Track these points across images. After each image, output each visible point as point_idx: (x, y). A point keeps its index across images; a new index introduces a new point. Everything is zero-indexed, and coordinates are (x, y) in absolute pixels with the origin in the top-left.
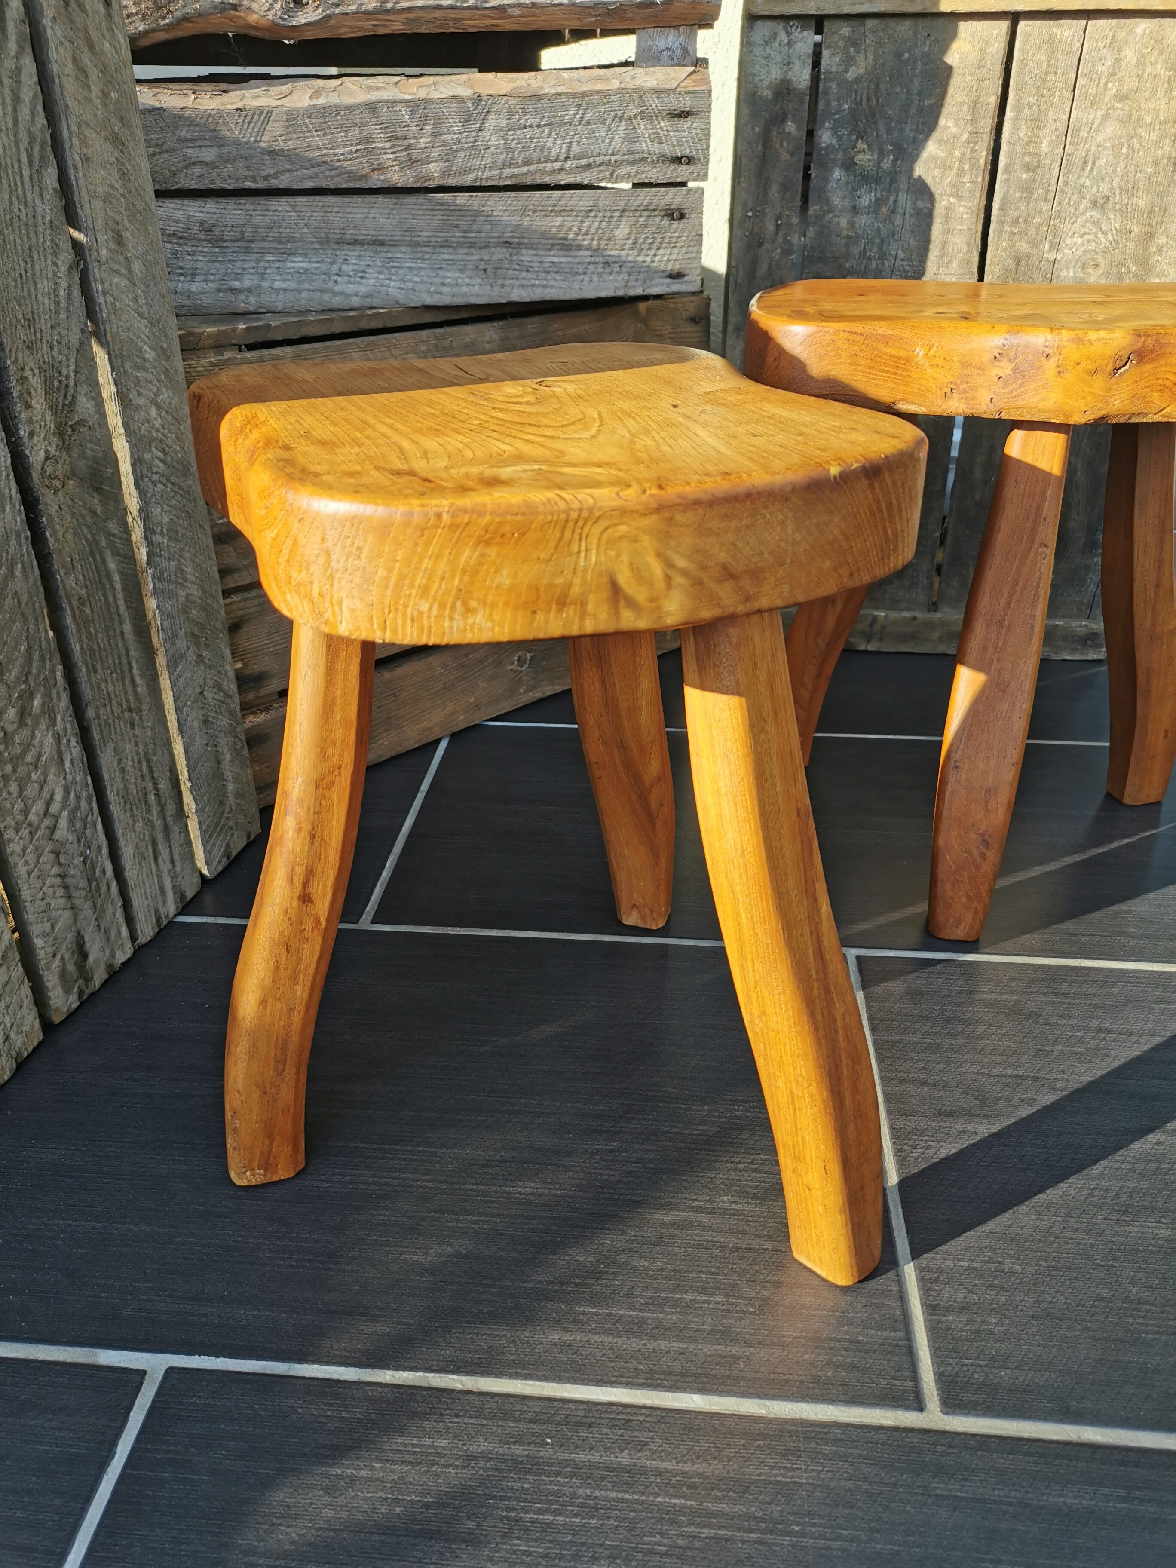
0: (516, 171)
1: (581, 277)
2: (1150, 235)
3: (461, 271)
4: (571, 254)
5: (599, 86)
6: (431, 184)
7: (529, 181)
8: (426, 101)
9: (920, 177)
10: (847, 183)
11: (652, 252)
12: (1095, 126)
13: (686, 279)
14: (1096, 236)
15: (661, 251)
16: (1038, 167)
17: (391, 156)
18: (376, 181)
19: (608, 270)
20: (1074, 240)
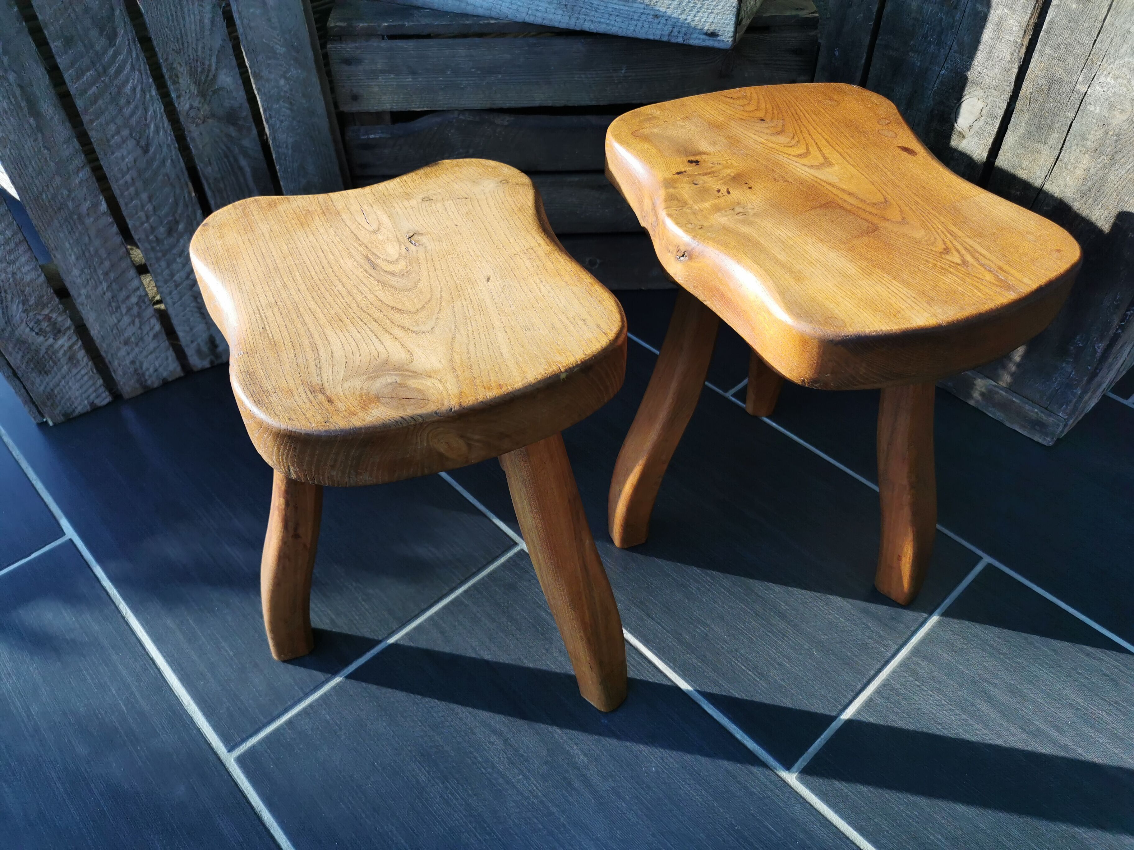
1: (635, 23)
4: (629, 4)
11: (693, 14)
13: (719, 38)
15: (700, 14)
19: (656, 21)
20: (1108, 80)
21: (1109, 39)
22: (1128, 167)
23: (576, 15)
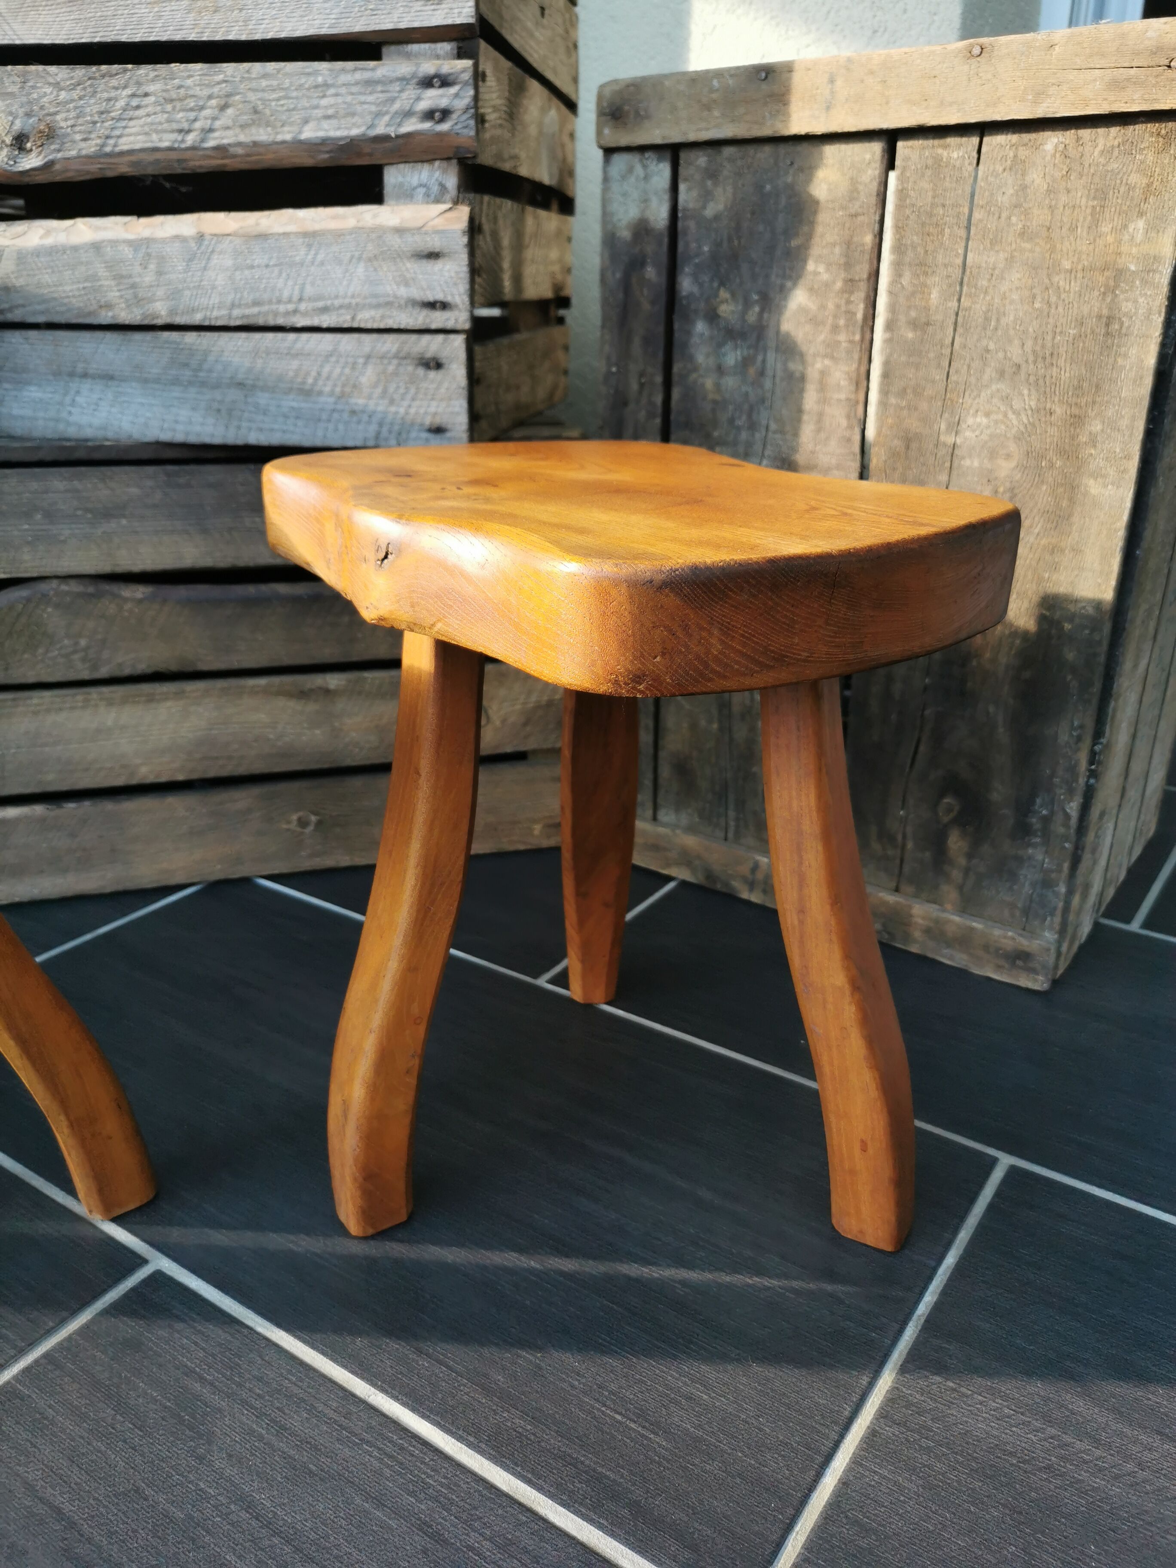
0: (247, 312)
1: (324, 425)
2: (1077, 420)
3: (194, 409)
4: (311, 399)
5: (333, 225)
6: (159, 322)
7: (261, 322)
8: (148, 241)
9: (788, 335)
10: (712, 338)
11: (405, 403)
12: (997, 272)
13: (448, 435)
14: (1005, 415)
15: (417, 403)
16: (928, 324)
17: (117, 294)
18: (106, 317)
19: (355, 419)
20: (978, 420)
21: (965, 367)
22: (1036, 531)
23: (235, 423)
